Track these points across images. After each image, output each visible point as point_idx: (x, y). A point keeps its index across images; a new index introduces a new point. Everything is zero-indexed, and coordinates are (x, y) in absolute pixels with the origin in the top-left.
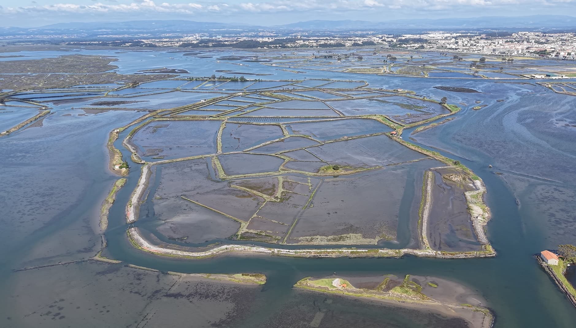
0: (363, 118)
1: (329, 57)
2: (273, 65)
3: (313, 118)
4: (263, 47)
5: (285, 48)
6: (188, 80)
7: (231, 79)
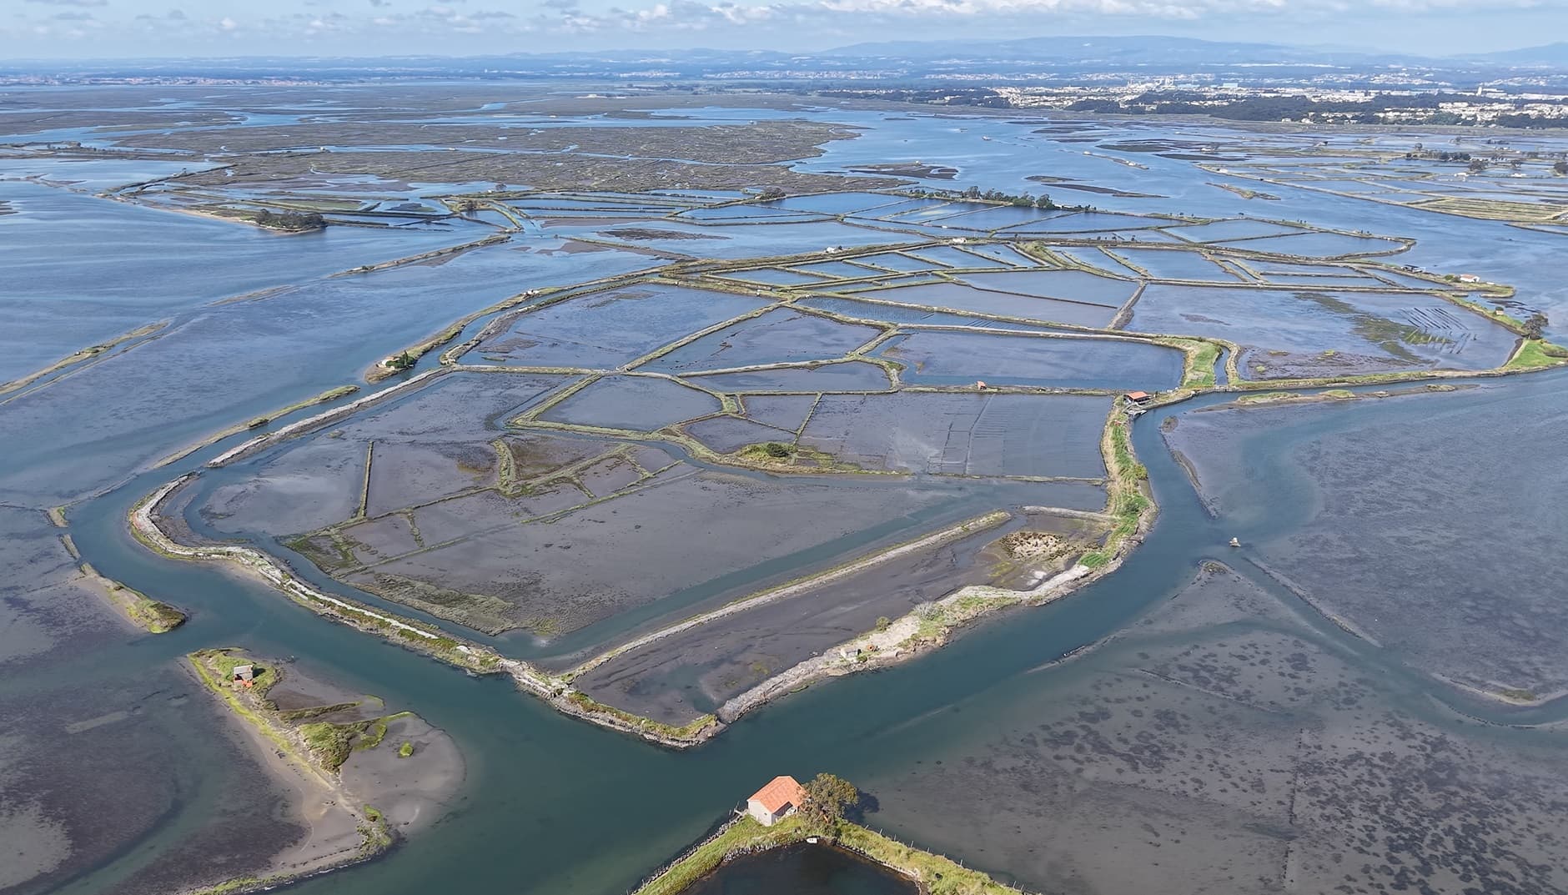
0: (1157, 343)
1: (1456, 158)
2: (1221, 171)
3: (1017, 323)
4: (1300, 119)
5: (1370, 123)
6: (911, 195)
7: (1014, 200)
